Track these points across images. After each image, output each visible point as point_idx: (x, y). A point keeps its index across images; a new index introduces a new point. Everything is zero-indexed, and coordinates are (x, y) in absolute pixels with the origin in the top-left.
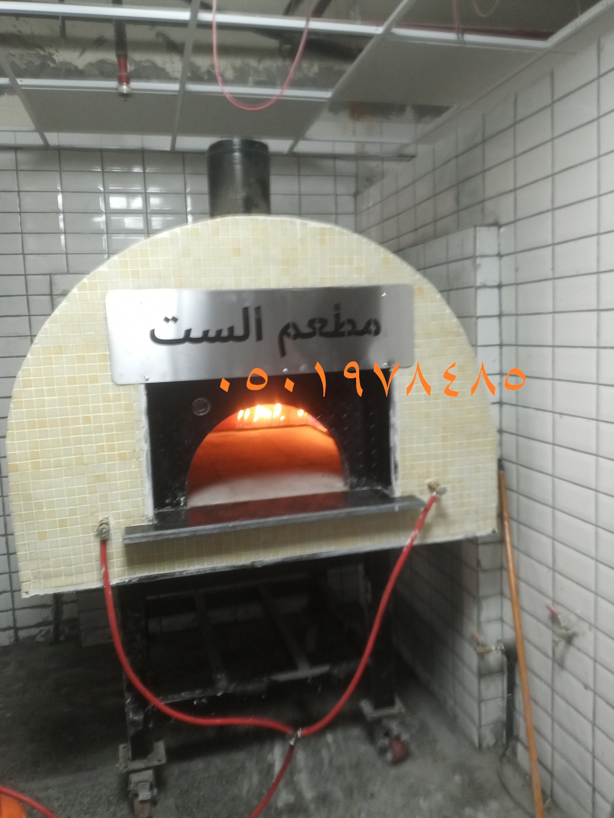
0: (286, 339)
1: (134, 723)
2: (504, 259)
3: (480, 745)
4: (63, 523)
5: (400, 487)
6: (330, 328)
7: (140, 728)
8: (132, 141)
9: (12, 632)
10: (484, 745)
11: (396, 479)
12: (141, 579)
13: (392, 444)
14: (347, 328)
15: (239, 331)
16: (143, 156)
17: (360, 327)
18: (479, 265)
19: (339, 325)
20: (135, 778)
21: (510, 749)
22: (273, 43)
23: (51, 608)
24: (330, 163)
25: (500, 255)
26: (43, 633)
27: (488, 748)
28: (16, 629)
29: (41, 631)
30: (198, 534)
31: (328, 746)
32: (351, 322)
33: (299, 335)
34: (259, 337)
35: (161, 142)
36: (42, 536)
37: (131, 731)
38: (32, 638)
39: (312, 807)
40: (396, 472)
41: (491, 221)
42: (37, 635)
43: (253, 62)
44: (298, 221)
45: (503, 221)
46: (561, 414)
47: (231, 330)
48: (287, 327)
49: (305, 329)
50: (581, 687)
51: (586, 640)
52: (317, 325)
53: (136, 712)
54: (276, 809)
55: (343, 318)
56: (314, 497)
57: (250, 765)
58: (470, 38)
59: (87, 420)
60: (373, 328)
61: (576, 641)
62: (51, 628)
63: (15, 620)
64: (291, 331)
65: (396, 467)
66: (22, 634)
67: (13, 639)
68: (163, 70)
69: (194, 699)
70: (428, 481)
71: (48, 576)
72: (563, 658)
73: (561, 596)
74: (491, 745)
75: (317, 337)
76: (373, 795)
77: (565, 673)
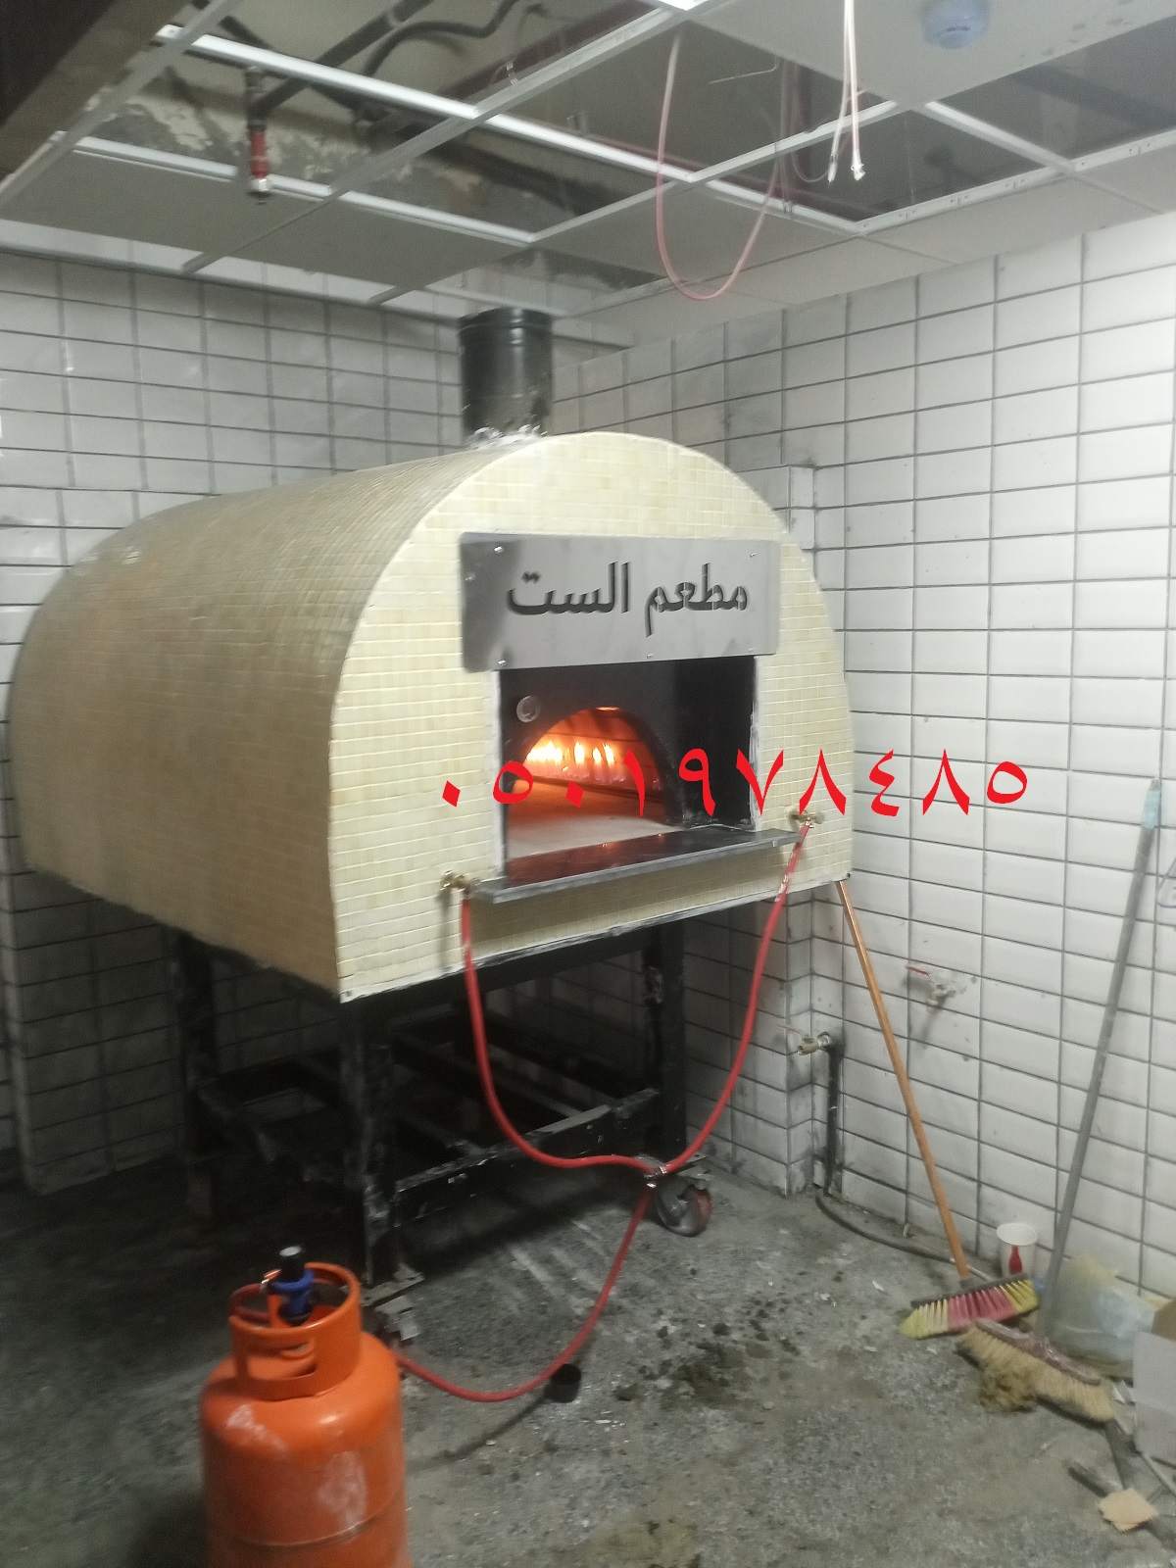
0: (652, 608)
1: (377, 1222)
2: (822, 514)
3: (789, 1191)
4: (398, 882)
6: (698, 597)
7: (383, 1231)
8: (113, 249)
10: (794, 1190)
13: (753, 760)
14: (715, 598)
15: (605, 599)
17: (728, 598)
18: (794, 520)
19: (708, 594)
20: (390, 1308)
21: (832, 1184)
25: (816, 508)
27: (799, 1192)
32: (719, 589)
33: (669, 606)
34: (626, 608)
35: (167, 257)
36: (372, 903)
37: (372, 1239)
47: (597, 593)
48: (655, 594)
49: (674, 598)
50: (960, 1059)
51: (968, 998)
52: (686, 592)
53: (379, 1206)
55: (712, 585)
60: (740, 599)
61: (950, 1003)
64: (659, 599)
69: (449, 1176)
70: (788, 809)
72: (926, 1031)
73: (922, 952)
74: (801, 1187)
75: (685, 610)
76: (694, 1272)
77: (931, 1050)
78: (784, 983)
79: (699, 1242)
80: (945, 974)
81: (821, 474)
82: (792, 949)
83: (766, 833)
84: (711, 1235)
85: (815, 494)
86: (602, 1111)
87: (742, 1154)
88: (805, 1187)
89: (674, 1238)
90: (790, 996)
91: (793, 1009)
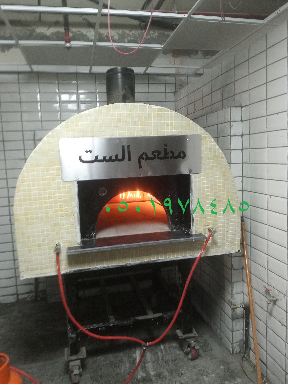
0: (141, 160)
1: (71, 338)
2: (244, 122)
3: (233, 352)
4: (39, 245)
5: (195, 229)
6: (162, 155)
7: (74, 341)
8: (72, 69)
9: (16, 296)
10: (235, 352)
11: (193, 226)
12: (75, 271)
13: (191, 210)
14: (170, 155)
15: (120, 157)
16: (77, 76)
17: (176, 155)
18: (232, 125)
19: (166, 153)
20: (72, 364)
21: (247, 354)
22: (137, 22)
23: (34, 285)
24: (163, 78)
25: (242, 121)
26: (30, 297)
27: (237, 353)
28: (18, 295)
29: (29, 296)
30: (101, 250)
31: (161, 350)
32: (172, 152)
33: (148, 158)
34: (129, 159)
35: (85, 69)
36: (30, 251)
37: (70, 342)
38: (25, 299)
39: (154, 378)
40: (193, 223)
41: (238, 105)
42: (27, 298)
43: (127, 31)
44: (148, 105)
45: (243, 105)
46: (271, 196)
47: (116, 156)
48: (142, 154)
49: (150, 156)
50: (280, 324)
51: (283, 303)
52: (156, 154)
53: (72, 333)
54: (137, 379)
55: (168, 151)
56: (155, 234)
57: (125, 359)
58: (227, 19)
59: (50, 198)
60: (182, 155)
61: (278, 303)
62: (34, 294)
63: (17, 291)
64: (144, 156)
65: (193, 220)
66: (20, 297)
67: (16, 299)
68: (86, 35)
69: (99, 328)
70: (208, 227)
71: (32, 270)
72: (271, 311)
74: (238, 352)
75: (156, 159)
77: (272, 318)
79: (192, 363)
80: (276, 292)
81: (243, 109)
83: (196, 235)
84: (197, 361)
85: (242, 116)
89: (186, 358)
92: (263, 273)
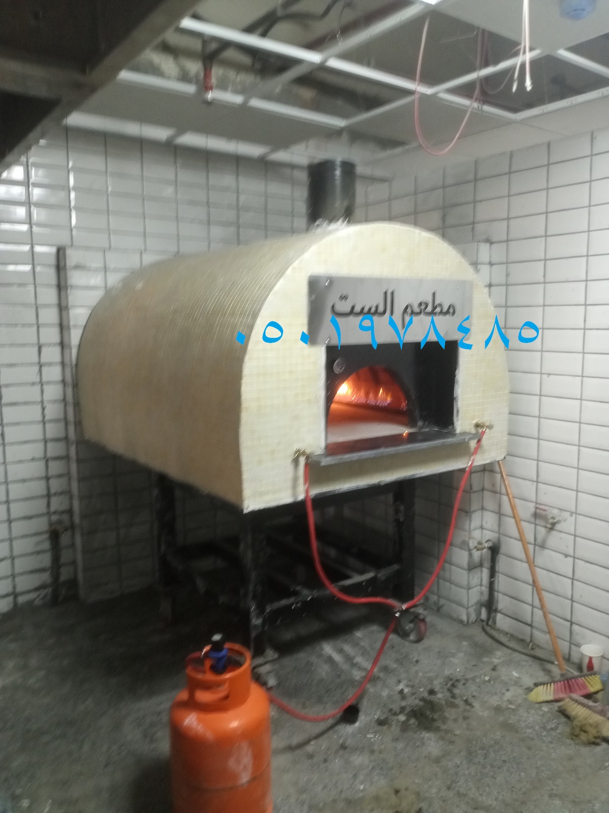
0: (405, 315)
1: (256, 626)
2: (494, 267)
3: (468, 622)
5: (463, 423)
6: (429, 309)
7: (259, 631)
9: (11, 599)
10: (470, 622)
11: (457, 421)
13: (455, 396)
14: (438, 310)
15: (381, 309)
16: (141, 145)
17: (445, 309)
18: (479, 270)
19: (434, 308)
20: (263, 670)
21: (491, 620)
23: (50, 571)
24: (288, 171)
25: (491, 264)
26: (42, 596)
27: (473, 623)
28: (15, 595)
29: (39, 595)
32: (440, 305)
33: (414, 313)
34: (392, 313)
37: (254, 634)
38: (31, 602)
40: (457, 416)
41: (483, 239)
42: (35, 599)
46: (549, 374)
47: (377, 307)
48: (407, 307)
49: (417, 310)
50: (562, 557)
51: (568, 524)
52: (423, 307)
53: (258, 617)
55: (437, 303)
60: (451, 310)
61: (558, 527)
62: (49, 590)
63: (14, 587)
64: (409, 310)
65: (458, 411)
66: (21, 600)
67: (12, 605)
70: (475, 422)
71: (262, 494)
72: (544, 541)
73: (543, 499)
74: (475, 619)
75: (422, 316)
76: (417, 662)
77: (546, 551)
78: (467, 513)
79: (420, 646)
80: (555, 512)
81: (494, 246)
82: (473, 495)
83: (462, 434)
84: (426, 642)
85: (490, 257)
86: (369, 575)
87: (442, 601)
88: (476, 621)
89: (407, 643)
90: (470, 521)
91: (472, 526)
92: (528, 490)
